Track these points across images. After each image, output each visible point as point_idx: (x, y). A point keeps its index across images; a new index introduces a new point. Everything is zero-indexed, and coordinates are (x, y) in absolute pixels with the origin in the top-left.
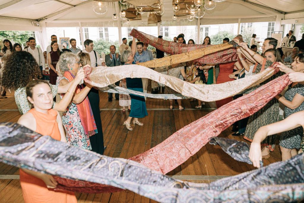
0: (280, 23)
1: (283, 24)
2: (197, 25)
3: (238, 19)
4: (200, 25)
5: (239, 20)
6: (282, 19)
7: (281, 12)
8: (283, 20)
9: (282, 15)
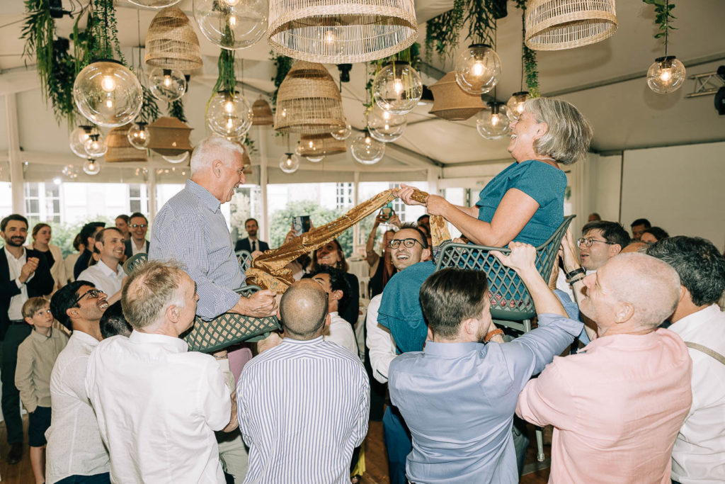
0: (438, 186)
1: (442, 188)
2: (259, 184)
3: (352, 173)
4: (268, 183)
5: (356, 176)
6: (439, 178)
7: (436, 163)
8: (442, 180)
9: (438, 169)
